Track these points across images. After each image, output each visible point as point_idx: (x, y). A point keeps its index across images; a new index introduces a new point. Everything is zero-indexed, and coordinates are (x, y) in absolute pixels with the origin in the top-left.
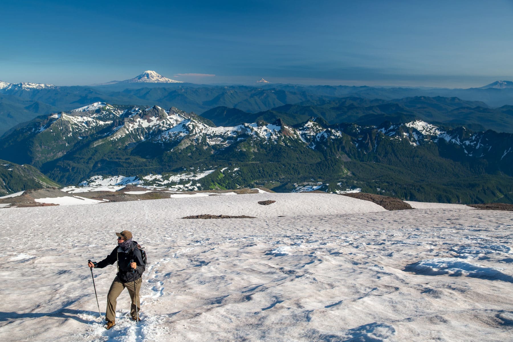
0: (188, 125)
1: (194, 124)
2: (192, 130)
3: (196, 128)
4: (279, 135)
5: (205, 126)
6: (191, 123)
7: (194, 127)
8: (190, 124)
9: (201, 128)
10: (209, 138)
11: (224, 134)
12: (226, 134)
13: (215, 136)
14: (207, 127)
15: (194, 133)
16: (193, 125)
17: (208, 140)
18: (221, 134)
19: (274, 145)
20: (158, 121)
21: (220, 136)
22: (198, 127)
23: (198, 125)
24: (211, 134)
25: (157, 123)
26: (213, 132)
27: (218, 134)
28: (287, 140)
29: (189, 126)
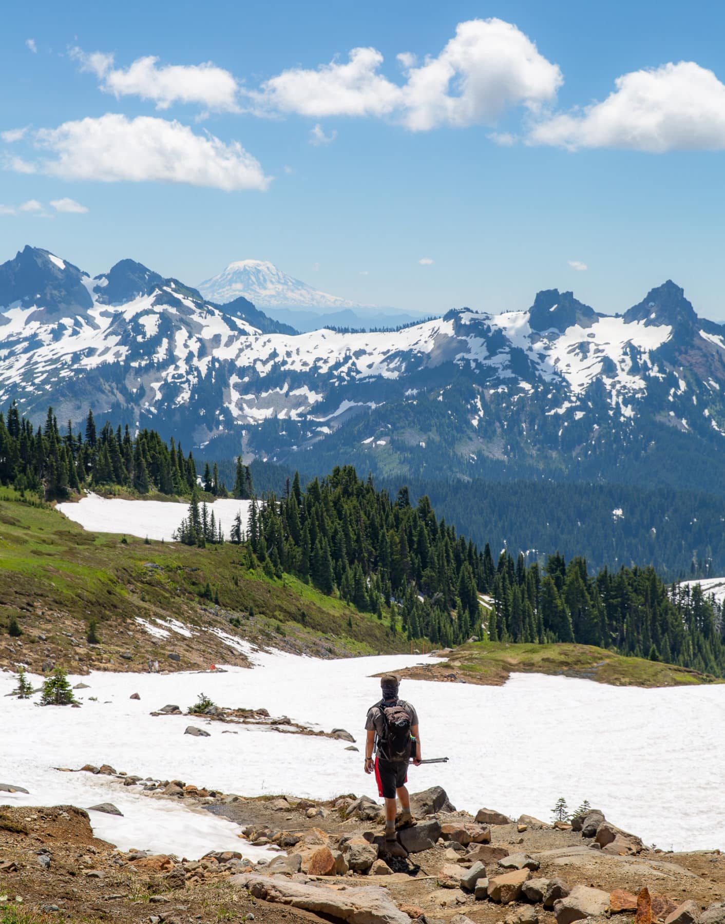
0: (138, 315)
1: (173, 310)
2: (155, 342)
3: (181, 335)
4: (654, 372)
5: (233, 326)
6: (159, 309)
7: (167, 327)
8: (147, 312)
9: (207, 334)
10: (243, 389)
11: (338, 365)
12: (345, 369)
13: (277, 377)
14: (243, 332)
15: (161, 354)
16: (163, 316)
17: (235, 395)
18: (316, 368)
19: (618, 425)
20: (35, 325)
21: (311, 378)
22: (193, 329)
23: (195, 318)
24: (259, 367)
25: (27, 333)
26: (274, 355)
27: (298, 367)
28: (703, 405)
29: (142, 321)
